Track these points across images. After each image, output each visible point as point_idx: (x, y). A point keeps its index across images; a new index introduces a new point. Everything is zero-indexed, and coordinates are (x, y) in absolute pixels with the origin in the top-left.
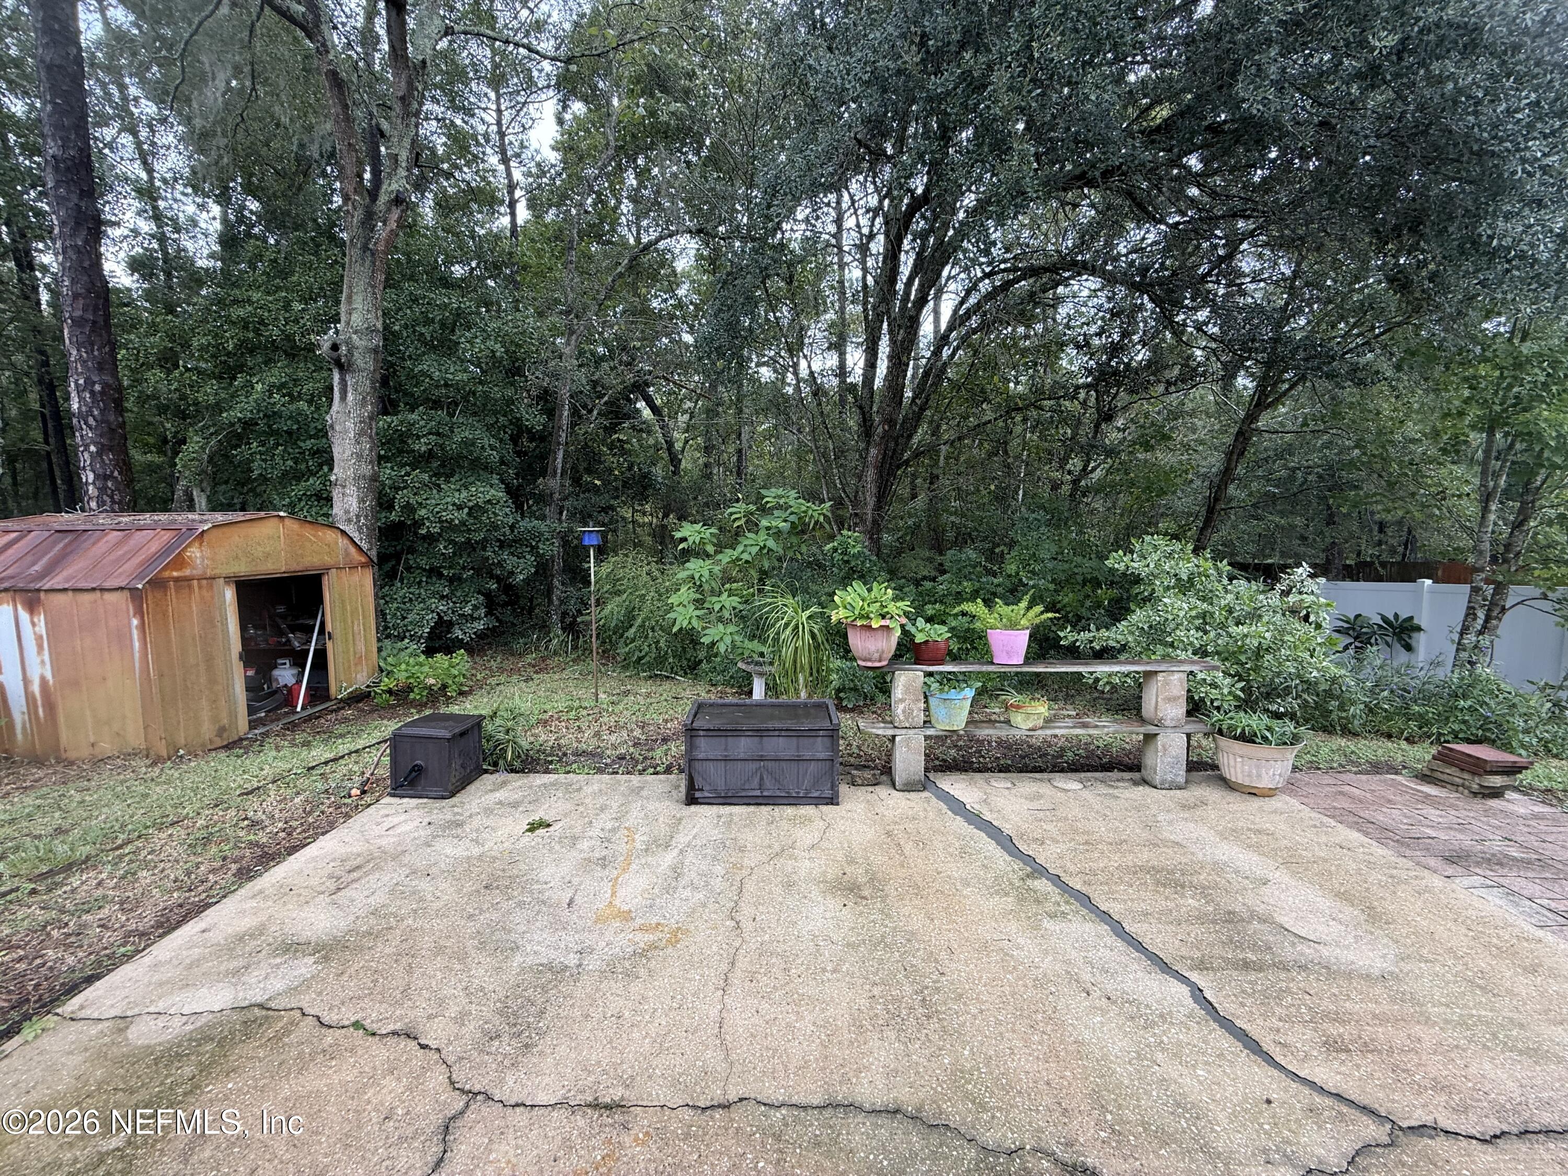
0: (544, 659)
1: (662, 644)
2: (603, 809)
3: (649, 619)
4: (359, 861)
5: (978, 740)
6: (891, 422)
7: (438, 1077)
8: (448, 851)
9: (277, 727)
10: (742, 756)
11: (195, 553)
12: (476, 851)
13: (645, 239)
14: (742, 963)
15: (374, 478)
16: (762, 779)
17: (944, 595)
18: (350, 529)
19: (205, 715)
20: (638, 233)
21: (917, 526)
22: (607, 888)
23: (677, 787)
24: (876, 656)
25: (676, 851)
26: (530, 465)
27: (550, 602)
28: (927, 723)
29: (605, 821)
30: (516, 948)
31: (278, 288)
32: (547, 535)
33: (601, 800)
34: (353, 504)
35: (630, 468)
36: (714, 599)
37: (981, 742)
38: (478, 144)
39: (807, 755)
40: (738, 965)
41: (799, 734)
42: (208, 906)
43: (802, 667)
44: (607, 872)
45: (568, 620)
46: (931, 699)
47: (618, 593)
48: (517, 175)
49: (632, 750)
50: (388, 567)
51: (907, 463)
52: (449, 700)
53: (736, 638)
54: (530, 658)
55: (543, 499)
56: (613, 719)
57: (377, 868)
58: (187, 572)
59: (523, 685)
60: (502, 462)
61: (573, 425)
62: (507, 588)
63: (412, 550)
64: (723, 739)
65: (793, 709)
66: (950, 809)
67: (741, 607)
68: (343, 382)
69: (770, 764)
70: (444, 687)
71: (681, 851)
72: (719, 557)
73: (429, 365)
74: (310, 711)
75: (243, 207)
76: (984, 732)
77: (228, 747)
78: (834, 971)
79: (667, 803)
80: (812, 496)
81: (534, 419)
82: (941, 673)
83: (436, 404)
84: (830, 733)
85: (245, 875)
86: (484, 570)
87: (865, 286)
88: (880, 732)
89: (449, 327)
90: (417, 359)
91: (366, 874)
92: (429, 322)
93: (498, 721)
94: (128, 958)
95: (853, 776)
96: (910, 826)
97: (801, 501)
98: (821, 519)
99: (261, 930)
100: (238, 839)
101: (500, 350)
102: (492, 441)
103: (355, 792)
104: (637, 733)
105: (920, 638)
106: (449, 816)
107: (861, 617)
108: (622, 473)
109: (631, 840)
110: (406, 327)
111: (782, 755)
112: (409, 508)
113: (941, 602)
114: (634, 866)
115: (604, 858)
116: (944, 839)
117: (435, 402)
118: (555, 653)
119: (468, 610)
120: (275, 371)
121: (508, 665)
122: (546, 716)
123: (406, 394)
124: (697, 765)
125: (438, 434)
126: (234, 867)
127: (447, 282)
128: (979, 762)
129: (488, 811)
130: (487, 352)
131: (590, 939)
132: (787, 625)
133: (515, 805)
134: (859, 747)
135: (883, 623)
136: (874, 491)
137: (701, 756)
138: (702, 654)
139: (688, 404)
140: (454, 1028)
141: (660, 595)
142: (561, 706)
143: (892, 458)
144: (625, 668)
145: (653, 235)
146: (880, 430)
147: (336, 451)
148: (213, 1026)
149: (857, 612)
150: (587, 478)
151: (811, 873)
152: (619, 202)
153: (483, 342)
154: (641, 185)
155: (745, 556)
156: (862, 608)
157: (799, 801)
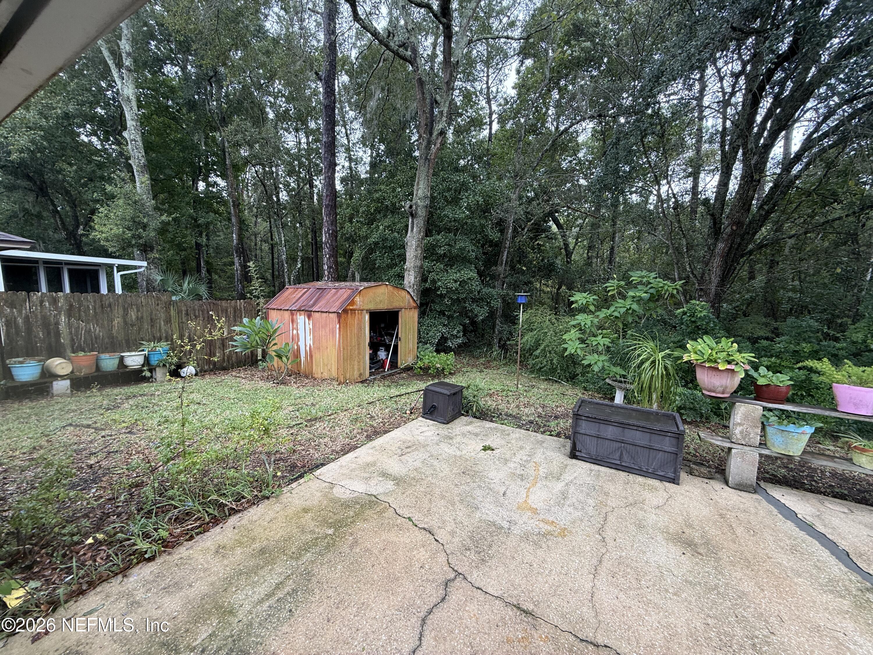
0: (489, 362)
1: (555, 361)
2: (521, 448)
3: (548, 346)
4: (410, 444)
5: (810, 468)
6: (739, 223)
7: (442, 558)
8: (446, 450)
9: (378, 377)
10: (609, 437)
11: (357, 299)
12: (458, 453)
13: (562, 128)
14: (606, 564)
15: (421, 267)
16: (622, 454)
17: (781, 352)
18: (410, 290)
19: (356, 367)
20: (558, 125)
21: (753, 299)
22: (524, 493)
23: (564, 446)
24: (720, 389)
25: (563, 484)
26: (489, 260)
27: (494, 332)
28: (763, 444)
29: (522, 456)
30: (477, 508)
31: (391, 183)
32: (496, 297)
33: (520, 443)
34: (412, 279)
35: (543, 260)
36: (593, 339)
37: (815, 470)
38: (477, 96)
39: (657, 446)
40: (604, 564)
41: (652, 432)
42: (357, 448)
43: (655, 389)
44: (523, 483)
45: (502, 343)
46: (769, 429)
47: (532, 330)
48: (494, 107)
49: (537, 419)
50: (422, 309)
51: (751, 253)
52: (445, 376)
53: (606, 364)
54: (482, 360)
55: (494, 277)
56: (526, 400)
57: (416, 449)
58: (354, 307)
59: (479, 374)
60: (476, 258)
61: (514, 237)
62: (473, 323)
63: (433, 302)
64: (597, 425)
65: (647, 415)
66: (780, 513)
67: (610, 345)
68: (413, 222)
69: (628, 446)
70: (443, 369)
71: (567, 484)
72: (598, 313)
73: (448, 211)
74: (390, 372)
75: (379, 149)
76: (818, 463)
77: (362, 382)
78: (675, 594)
79: (558, 454)
80: (666, 276)
81: (494, 235)
82: (781, 410)
83: (449, 230)
84: (677, 436)
85: (369, 438)
86: (464, 313)
87: (724, 128)
88: (718, 443)
89: (458, 191)
90: (443, 209)
91: (413, 451)
92: (449, 190)
93: (470, 391)
94: (333, 460)
95: (691, 469)
96: (741, 516)
97: (658, 280)
98: (675, 292)
99: (374, 464)
100: (367, 423)
101: (481, 200)
102: (473, 248)
103: (408, 412)
104: (540, 410)
105: (761, 382)
106: (446, 433)
107: (709, 360)
108: (538, 263)
109: (537, 470)
110: (439, 194)
111: (638, 442)
112: (434, 282)
113: (777, 357)
114: (538, 485)
115: (522, 475)
116: (774, 534)
117: (448, 229)
118: (495, 359)
119: (455, 332)
120: (387, 220)
121: (471, 362)
122: (491, 392)
123: (436, 226)
124: (579, 436)
125: (449, 245)
126: (365, 434)
127: (457, 169)
128: (811, 485)
129: (464, 435)
130: (475, 202)
131: (515, 517)
132: (647, 359)
133: (477, 435)
134: (695, 450)
135: (729, 367)
136: (719, 273)
137: (581, 432)
138: (579, 370)
139: (580, 221)
140: (450, 538)
141: (556, 334)
142: (498, 388)
143: (737, 249)
144: (532, 372)
145: (568, 124)
146: (729, 230)
147: (408, 254)
148: (359, 498)
149: (706, 357)
150: (518, 266)
151: (656, 524)
152: (548, 109)
153: (474, 197)
154: (562, 97)
155: (616, 314)
156: (711, 355)
157: (649, 475)
